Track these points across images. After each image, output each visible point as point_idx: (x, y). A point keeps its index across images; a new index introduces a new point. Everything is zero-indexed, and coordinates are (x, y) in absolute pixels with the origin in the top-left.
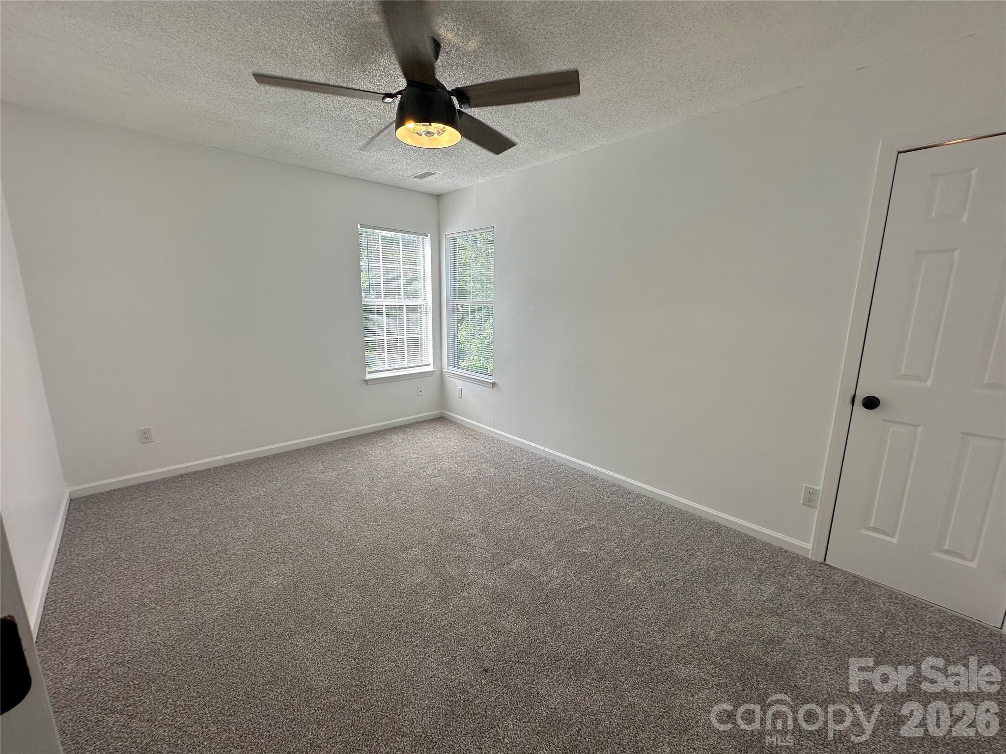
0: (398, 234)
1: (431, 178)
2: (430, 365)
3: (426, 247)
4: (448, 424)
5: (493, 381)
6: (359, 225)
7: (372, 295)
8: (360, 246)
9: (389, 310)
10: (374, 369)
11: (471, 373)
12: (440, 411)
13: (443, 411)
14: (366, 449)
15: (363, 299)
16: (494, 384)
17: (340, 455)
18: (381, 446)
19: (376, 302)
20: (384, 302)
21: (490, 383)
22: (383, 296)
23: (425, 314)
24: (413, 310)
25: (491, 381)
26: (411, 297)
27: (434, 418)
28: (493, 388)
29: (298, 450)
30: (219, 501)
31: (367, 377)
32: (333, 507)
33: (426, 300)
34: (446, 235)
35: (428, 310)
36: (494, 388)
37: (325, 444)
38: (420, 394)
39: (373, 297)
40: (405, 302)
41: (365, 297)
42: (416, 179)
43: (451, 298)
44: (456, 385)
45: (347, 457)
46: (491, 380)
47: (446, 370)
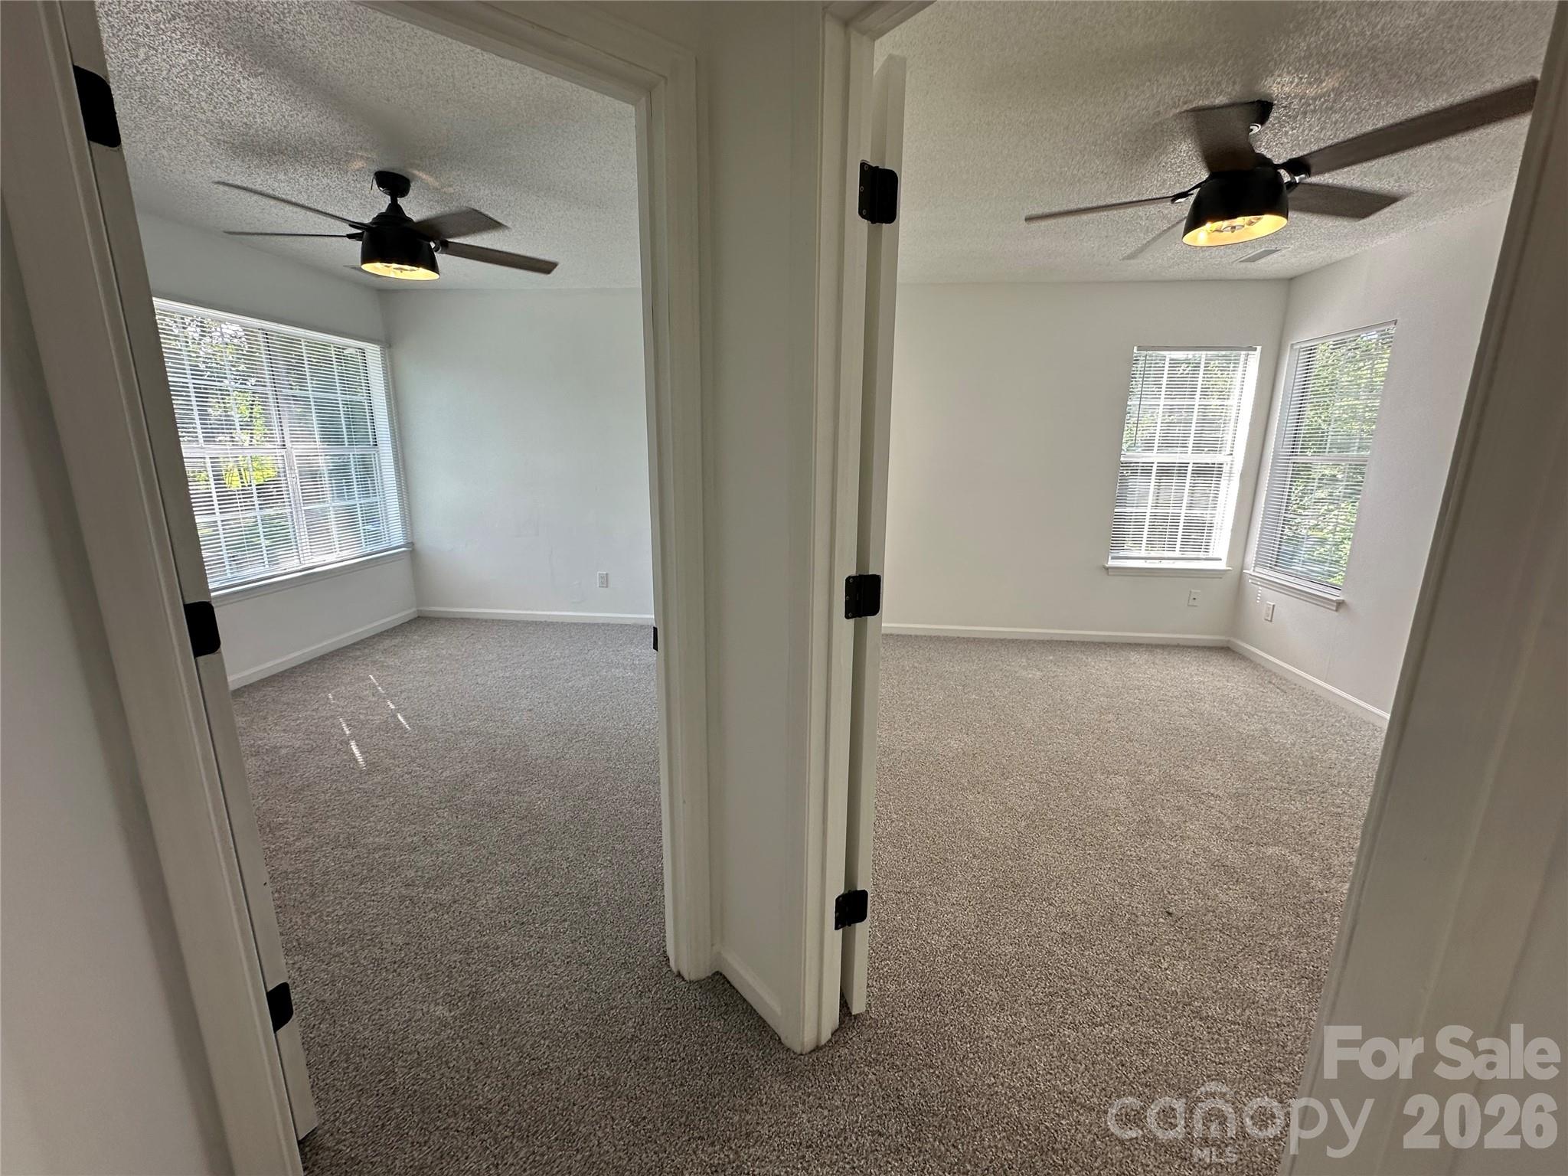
0: (1200, 352)
1: (1275, 255)
2: (1221, 560)
3: (1250, 367)
4: (1234, 659)
5: (1341, 598)
6: (1135, 348)
7: (1138, 447)
8: (1133, 378)
9: (1165, 471)
10: (1122, 553)
11: (1297, 581)
12: (1227, 639)
13: (1232, 639)
14: (1087, 658)
15: (1123, 452)
16: (1340, 604)
17: (1051, 658)
18: (1110, 661)
19: (1143, 457)
20: (1156, 458)
21: (1332, 600)
22: (1156, 448)
23: (1228, 478)
24: (1205, 472)
25: (1335, 598)
26: (1206, 449)
27: (1211, 645)
28: (1336, 610)
29: (1002, 640)
30: (916, 665)
31: (1109, 563)
32: (1029, 705)
33: (1234, 455)
34: (1292, 345)
35: (1234, 470)
36: (1341, 611)
37: (1035, 641)
38: (1192, 602)
39: (1140, 450)
40: (1191, 458)
41: (1128, 450)
42: (1244, 265)
43: (1285, 450)
44: (1263, 598)
45: (1059, 662)
46: (1335, 596)
47: (1251, 572)
